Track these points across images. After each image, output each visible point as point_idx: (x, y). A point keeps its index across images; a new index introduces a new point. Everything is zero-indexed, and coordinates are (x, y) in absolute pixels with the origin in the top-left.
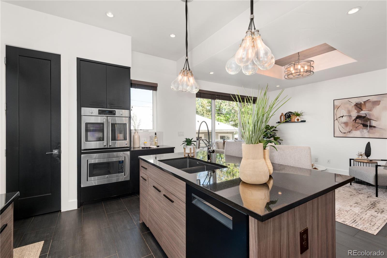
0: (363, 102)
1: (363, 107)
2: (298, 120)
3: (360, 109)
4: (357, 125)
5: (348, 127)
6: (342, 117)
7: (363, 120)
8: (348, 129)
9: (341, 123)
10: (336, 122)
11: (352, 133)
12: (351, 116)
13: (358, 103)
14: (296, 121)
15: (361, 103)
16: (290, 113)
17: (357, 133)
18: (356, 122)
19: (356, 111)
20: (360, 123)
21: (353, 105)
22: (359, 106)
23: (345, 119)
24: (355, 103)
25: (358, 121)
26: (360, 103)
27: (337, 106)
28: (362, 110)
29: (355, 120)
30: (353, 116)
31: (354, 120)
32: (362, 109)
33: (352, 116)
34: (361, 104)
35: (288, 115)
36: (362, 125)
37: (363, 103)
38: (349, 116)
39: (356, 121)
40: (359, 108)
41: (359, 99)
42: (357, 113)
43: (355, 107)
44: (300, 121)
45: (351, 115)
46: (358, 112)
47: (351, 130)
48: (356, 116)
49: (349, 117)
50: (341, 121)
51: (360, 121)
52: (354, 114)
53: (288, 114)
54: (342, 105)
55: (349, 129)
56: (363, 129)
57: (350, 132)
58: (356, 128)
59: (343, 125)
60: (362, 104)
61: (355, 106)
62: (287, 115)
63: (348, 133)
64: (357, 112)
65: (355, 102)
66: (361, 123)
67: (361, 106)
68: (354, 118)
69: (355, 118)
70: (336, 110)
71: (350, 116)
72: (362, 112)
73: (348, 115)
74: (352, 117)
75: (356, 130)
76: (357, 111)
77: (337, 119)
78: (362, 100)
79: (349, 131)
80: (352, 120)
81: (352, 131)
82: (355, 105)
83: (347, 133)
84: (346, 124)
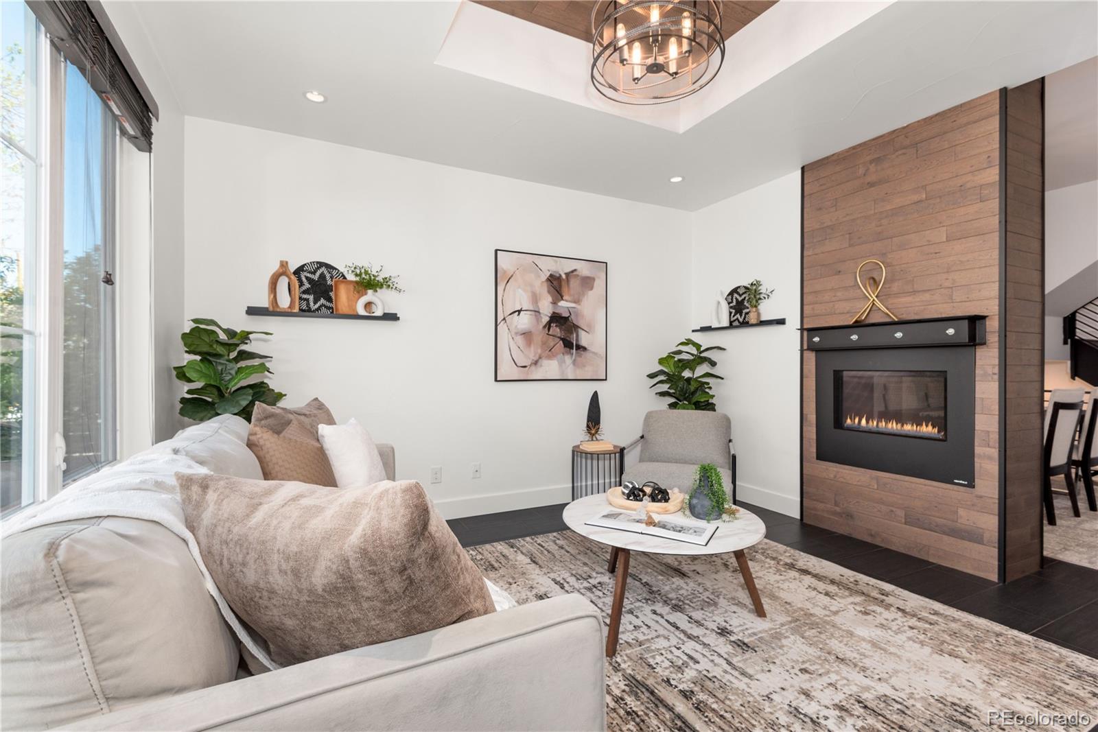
0: (566, 274)
1: (565, 290)
2: (368, 305)
3: (558, 293)
4: (551, 342)
5: (532, 348)
6: (519, 314)
7: (563, 327)
8: (532, 354)
9: (516, 333)
10: (502, 327)
11: (541, 366)
12: (539, 312)
13: (555, 274)
14: (362, 312)
15: (560, 276)
16: (323, 269)
17: (551, 367)
18: (550, 333)
19: (550, 299)
20: (559, 337)
21: (544, 277)
22: (556, 284)
23: (524, 321)
24: (549, 274)
25: (556, 330)
26: (558, 275)
27: (505, 272)
28: (562, 299)
29: (548, 326)
30: (543, 314)
31: (545, 327)
32: (563, 294)
33: (541, 311)
34: (559, 278)
35: (316, 277)
36: (561, 342)
37: (564, 276)
38: (535, 311)
39: (549, 330)
40: (557, 290)
41: (556, 262)
42: (551, 305)
43: (548, 287)
44: (379, 313)
45: (539, 309)
46: (554, 303)
47: (540, 358)
48: (550, 315)
49: (536, 316)
50: (516, 326)
51: (559, 330)
52: (546, 309)
53: (314, 273)
54: (517, 272)
55: (534, 356)
56: (563, 354)
57: (536, 363)
58: (550, 353)
59: (520, 340)
60: (563, 279)
61: (549, 282)
62: (308, 275)
63: (533, 368)
64: (551, 303)
65: (549, 270)
66: (559, 335)
67: (560, 286)
68: (546, 319)
69: (548, 319)
70: (503, 288)
71: (537, 312)
72: (562, 303)
73: (533, 309)
74: (541, 317)
75: (549, 357)
76: (553, 300)
77: (504, 319)
78: (563, 268)
79: (535, 359)
80: (541, 327)
81: (540, 360)
82: (548, 280)
83: (530, 365)
84: (527, 335)
